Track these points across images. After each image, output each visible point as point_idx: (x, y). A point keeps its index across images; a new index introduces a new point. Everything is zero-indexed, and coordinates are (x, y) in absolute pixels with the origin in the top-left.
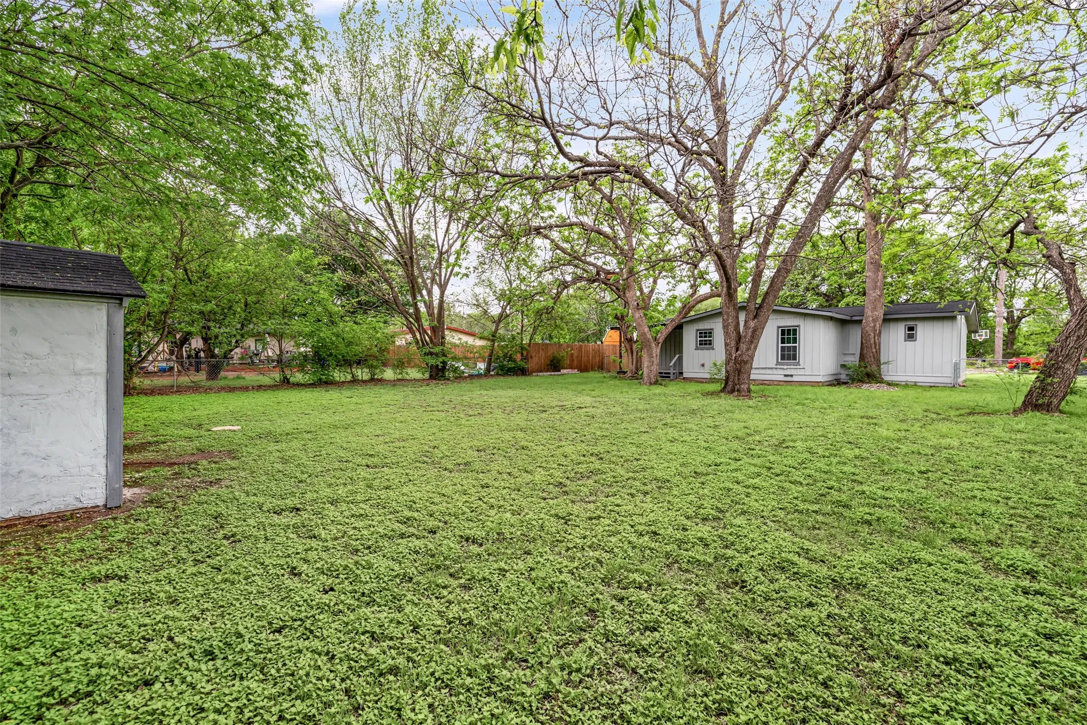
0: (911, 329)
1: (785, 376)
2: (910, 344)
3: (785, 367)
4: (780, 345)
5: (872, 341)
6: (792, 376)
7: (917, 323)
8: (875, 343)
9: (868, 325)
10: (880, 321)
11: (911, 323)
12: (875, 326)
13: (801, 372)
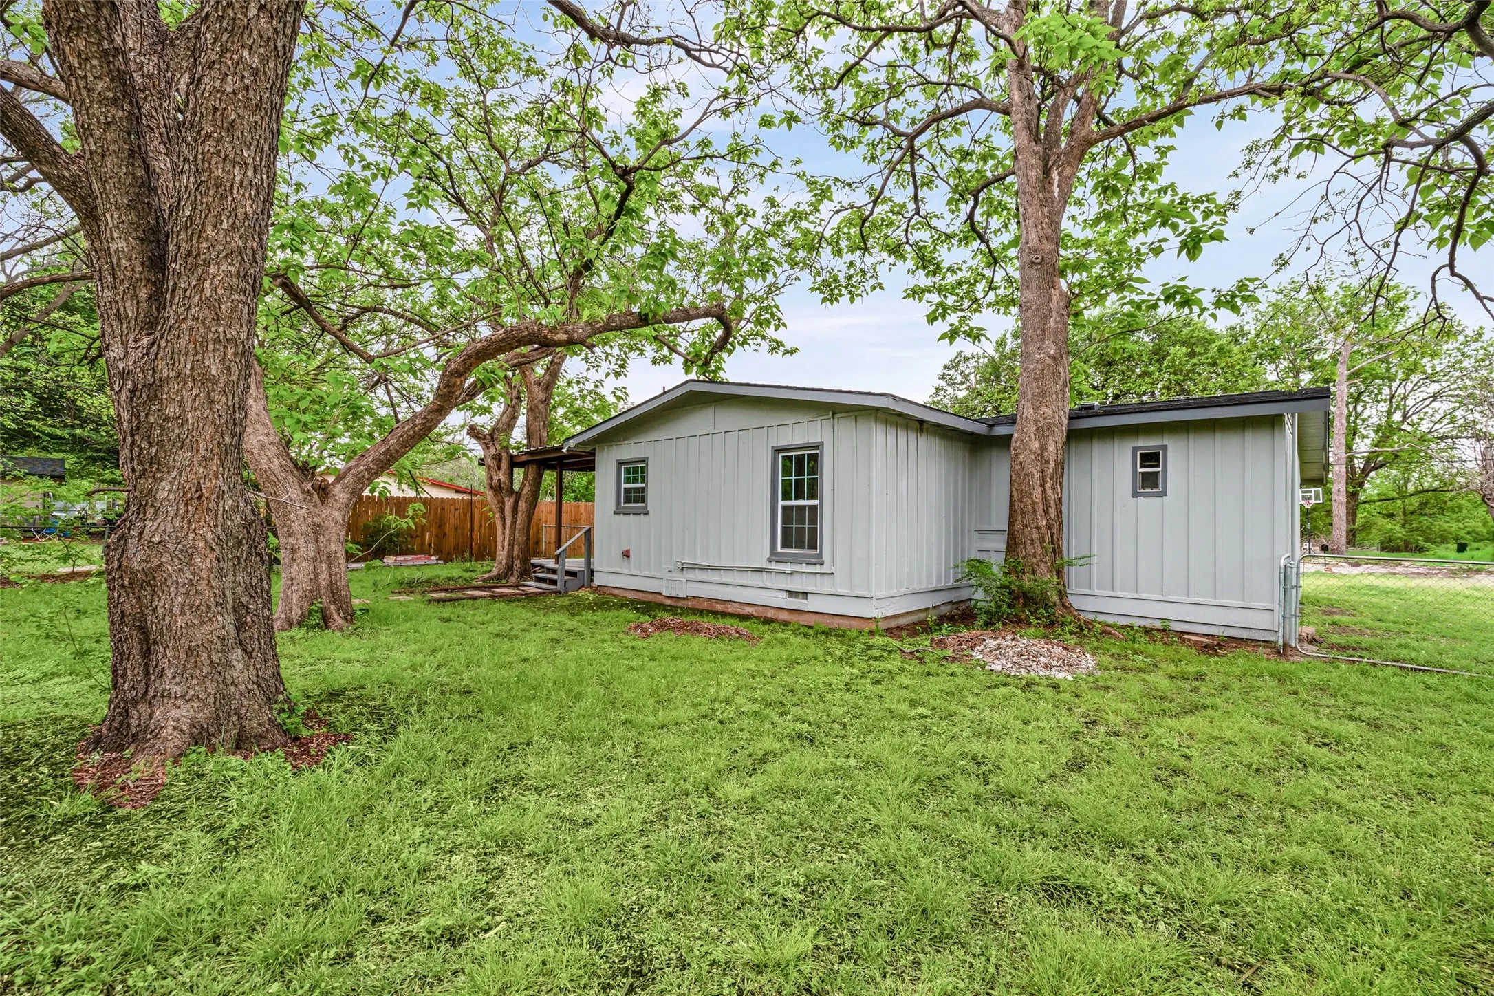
0: (1150, 458)
1: (792, 594)
2: (1147, 504)
3: (788, 568)
4: (781, 503)
5: (1037, 495)
6: (805, 594)
7: (1166, 441)
8: (1045, 501)
9: (1025, 446)
10: (1060, 436)
11: (1149, 443)
12: (1043, 448)
13: (825, 586)
